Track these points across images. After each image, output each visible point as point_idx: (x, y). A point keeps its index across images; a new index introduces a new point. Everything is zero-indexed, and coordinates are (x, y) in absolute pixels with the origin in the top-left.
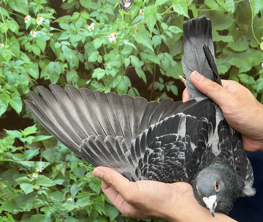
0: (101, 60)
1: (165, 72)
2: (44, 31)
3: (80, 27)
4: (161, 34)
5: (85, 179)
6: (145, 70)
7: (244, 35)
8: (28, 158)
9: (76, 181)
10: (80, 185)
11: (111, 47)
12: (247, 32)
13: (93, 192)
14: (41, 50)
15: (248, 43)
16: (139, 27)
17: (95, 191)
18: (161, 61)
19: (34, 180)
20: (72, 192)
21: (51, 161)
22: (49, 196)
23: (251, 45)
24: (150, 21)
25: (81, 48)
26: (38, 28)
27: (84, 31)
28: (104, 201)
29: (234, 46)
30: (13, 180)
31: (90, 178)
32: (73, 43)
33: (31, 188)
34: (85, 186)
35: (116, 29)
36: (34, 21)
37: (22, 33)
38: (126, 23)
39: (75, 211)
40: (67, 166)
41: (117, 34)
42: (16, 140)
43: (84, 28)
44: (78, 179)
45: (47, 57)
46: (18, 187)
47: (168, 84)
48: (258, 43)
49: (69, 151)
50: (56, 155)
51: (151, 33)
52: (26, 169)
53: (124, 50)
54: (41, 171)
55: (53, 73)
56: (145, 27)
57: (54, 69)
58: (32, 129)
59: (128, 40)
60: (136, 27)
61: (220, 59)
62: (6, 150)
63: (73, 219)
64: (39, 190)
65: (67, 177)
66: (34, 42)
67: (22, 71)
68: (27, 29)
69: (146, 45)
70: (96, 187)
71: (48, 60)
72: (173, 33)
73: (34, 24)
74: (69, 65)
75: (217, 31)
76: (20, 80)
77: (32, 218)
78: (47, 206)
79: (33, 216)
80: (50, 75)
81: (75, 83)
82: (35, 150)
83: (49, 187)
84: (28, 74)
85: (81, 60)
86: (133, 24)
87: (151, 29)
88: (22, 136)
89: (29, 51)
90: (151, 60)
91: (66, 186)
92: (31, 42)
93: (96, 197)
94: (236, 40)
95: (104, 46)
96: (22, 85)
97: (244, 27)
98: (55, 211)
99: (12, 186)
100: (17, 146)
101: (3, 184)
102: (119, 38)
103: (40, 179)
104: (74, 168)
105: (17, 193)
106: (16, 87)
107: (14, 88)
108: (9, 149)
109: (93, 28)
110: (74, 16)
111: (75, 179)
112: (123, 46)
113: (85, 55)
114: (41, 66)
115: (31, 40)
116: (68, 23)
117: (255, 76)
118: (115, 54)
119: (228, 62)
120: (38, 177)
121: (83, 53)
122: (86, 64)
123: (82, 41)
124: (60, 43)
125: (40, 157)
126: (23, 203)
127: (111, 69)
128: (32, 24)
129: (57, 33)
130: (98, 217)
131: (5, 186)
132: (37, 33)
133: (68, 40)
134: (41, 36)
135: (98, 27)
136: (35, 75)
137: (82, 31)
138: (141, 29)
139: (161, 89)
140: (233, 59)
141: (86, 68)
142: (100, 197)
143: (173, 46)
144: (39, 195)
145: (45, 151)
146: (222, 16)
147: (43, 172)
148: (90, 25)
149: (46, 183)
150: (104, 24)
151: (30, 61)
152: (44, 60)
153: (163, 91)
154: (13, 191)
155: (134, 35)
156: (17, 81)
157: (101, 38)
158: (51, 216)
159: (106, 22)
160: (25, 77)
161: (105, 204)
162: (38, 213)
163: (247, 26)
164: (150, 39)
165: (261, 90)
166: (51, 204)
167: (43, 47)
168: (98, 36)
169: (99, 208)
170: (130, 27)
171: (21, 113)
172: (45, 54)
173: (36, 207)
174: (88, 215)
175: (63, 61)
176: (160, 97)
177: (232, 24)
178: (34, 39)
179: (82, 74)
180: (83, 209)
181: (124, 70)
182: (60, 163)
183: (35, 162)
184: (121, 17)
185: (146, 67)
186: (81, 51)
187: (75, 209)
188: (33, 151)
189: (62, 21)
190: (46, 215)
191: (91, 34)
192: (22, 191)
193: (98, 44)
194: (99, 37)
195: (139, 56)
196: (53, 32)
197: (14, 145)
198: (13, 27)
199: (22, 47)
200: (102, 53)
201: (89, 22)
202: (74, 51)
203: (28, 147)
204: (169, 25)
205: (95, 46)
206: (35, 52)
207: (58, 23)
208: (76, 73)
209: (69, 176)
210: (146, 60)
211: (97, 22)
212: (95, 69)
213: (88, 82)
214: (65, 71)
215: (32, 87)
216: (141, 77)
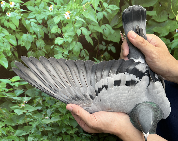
0: (60, 32)
1: (107, 38)
2: (16, 12)
3: (43, 8)
4: (103, 11)
5: (55, 106)
6: (92, 37)
7: (165, 10)
9: (49, 107)
10: (52, 109)
11: (66, 22)
12: (167, 8)
13: (61, 113)
14: (16, 26)
15: (167, 16)
17: (63, 112)
18: (103, 30)
19: (23, 107)
20: (47, 114)
21: (32, 96)
22: (34, 116)
23: (169, 17)
24: (95, 2)
25: (44, 24)
26: (12, 10)
27: (46, 11)
28: (68, 117)
29: (157, 18)
30: (9, 108)
32: (39, 20)
33: (21, 112)
34: (56, 110)
35: (70, 8)
36: (8, 5)
37: (0, 14)
38: (77, 4)
39: (51, 124)
40: (43, 99)
41: (70, 13)
42: (7, 85)
43: (45, 9)
44: (51, 106)
45: (21, 31)
46: (13, 112)
47: (108, 45)
48: (174, 16)
50: (35, 93)
51: (96, 11)
52: (17, 102)
53: (76, 23)
54: (26, 102)
55: (26, 42)
56: (91, 7)
57: (27, 39)
58: (17, 78)
59: (79, 16)
60: (85, 7)
62: (2, 91)
63: (50, 128)
64: (26, 113)
66: (10, 20)
67: (5, 41)
68: (3, 11)
69: (92, 20)
70: (63, 110)
71: (22, 33)
72: (112, 10)
73: (8, 7)
74: (37, 36)
75: (145, 7)
76: (4, 47)
77: (24, 127)
78: (33, 121)
80: (24, 43)
81: (43, 48)
82: (21, 90)
83: (33, 111)
84: (9, 42)
85: (45, 32)
86: (82, 4)
87: (96, 7)
88: (11, 82)
89: (8, 27)
90: (96, 30)
91: (43, 110)
93: (63, 115)
94: (158, 14)
95: (61, 21)
96: (6, 50)
97: (165, 4)
98: (38, 124)
99: (9, 111)
100: (9, 88)
101: (3, 110)
102: (72, 15)
104: (47, 100)
105: (13, 115)
106: (2, 52)
108: (3, 90)
109: (53, 9)
110: (37, 1)
111: (49, 106)
112: (75, 21)
113: (48, 28)
114: (17, 37)
115: (8, 19)
116: (33, 6)
117: (171, 38)
118: (70, 27)
119: (152, 30)
120: (25, 106)
121: (47, 27)
122: (49, 34)
123: (45, 18)
124: (29, 20)
125: (25, 95)
126: (17, 120)
127: (68, 37)
128: (6, 7)
129: (26, 13)
130: (66, 126)
131: (5, 111)
132: (11, 14)
133: (35, 18)
134: (14, 16)
135: (56, 8)
136: (14, 43)
137: (44, 11)
138: (88, 8)
139: (104, 49)
140: (156, 27)
141: (49, 38)
142: (66, 116)
143: (112, 20)
144: (27, 116)
145: (27, 91)
147: (28, 102)
148: (50, 7)
149: (31, 109)
150: (60, 6)
151: (9, 34)
152: (18, 33)
153: (105, 51)
154: (10, 114)
155: (83, 13)
156: (2, 47)
157: (59, 16)
158: (36, 127)
159: (62, 4)
160: (7, 45)
161: (69, 119)
162: (28, 125)
163: (167, 3)
164: (95, 15)
165: (174, 48)
166: (35, 120)
167: (17, 24)
168: (56, 15)
169: (66, 122)
170: (80, 7)
171: (8, 68)
172: (19, 29)
173: (26, 122)
174: (59, 125)
175: (32, 33)
176: (103, 55)
177: (156, 2)
178: (9, 18)
179: (47, 41)
180: (56, 122)
181: (77, 37)
182: (38, 97)
183: (22, 97)
185: (93, 35)
186: (45, 26)
187: (51, 122)
188: (19, 91)
189: (28, 5)
190: (33, 126)
191: (51, 13)
192: (15, 114)
193: (57, 20)
195: (87, 28)
196: (23, 12)
197: (6, 88)
199: (2, 24)
200: (60, 27)
201: (49, 5)
202: (40, 26)
203: (16, 89)
204: (109, 4)
205: (55, 22)
206: (12, 28)
207: (26, 6)
208: (43, 41)
209: (45, 105)
210: (93, 30)
211: (55, 4)
212: (56, 37)
213: (52, 47)
214: (35, 40)
215: (13, 51)
216: (90, 42)
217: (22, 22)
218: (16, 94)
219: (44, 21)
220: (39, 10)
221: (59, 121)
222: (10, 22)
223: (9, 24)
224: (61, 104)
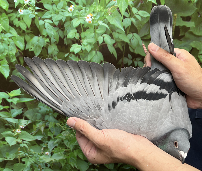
0: (78, 37)
1: (134, 50)
2: (30, 10)
3: (61, 8)
4: (131, 17)
5: (60, 136)
6: (116, 47)
8: (13, 116)
9: (53, 138)
10: (56, 141)
11: (87, 26)
13: (67, 148)
14: (27, 26)
16: (112, 10)
17: (69, 147)
18: (130, 40)
19: (17, 135)
20: (49, 147)
21: (32, 120)
22: (30, 149)
24: (122, 6)
25: (61, 26)
26: (25, 7)
27: (64, 12)
28: (76, 156)
29: (195, 31)
31: (65, 136)
32: (55, 21)
33: (14, 141)
34: (60, 143)
35: (92, 11)
36: (22, 1)
37: (11, 11)
38: (101, 6)
39: (51, 163)
40: (45, 125)
41: (93, 16)
42: (3, 100)
43: (64, 9)
44: (54, 136)
45: (32, 32)
46: (4, 140)
47: (135, 60)
49: (48, 113)
50: (37, 115)
51: (123, 16)
53: (98, 29)
54: (23, 128)
55: (36, 46)
56: (117, 11)
57: (38, 42)
58: (17, 92)
59: (102, 21)
60: (110, 10)
61: (183, 41)
63: (49, 169)
64: (21, 144)
65: (46, 134)
66: (21, 19)
67: (10, 42)
68: (15, 7)
69: (118, 26)
70: (69, 144)
71: (32, 34)
72: (141, 17)
73: (22, 3)
74: (50, 40)
75: (181, 17)
77: (14, 166)
78: (28, 157)
79: (15, 164)
80: (34, 47)
81: (55, 55)
82: (19, 109)
83: (29, 142)
84: (16, 45)
85: (61, 36)
86: (107, 7)
87: (123, 12)
88: (8, 97)
89: (17, 26)
90: (121, 39)
91: (44, 141)
92: (19, 19)
93: (70, 152)
94: (197, 26)
95: (81, 25)
96: (10, 54)
98: (34, 162)
100: (4, 106)
102: (95, 19)
103: (22, 134)
104: (51, 127)
105: (3, 145)
106: (5, 56)
107: (3, 57)
109: (73, 10)
111: (52, 136)
112: (97, 26)
113: (64, 32)
114: (26, 39)
115: (19, 17)
116: (51, 4)
118: (91, 33)
119: (189, 44)
120: (20, 133)
121: (63, 30)
122: (65, 39)
123: (63, 20)
124: (43, 21)
125: (23, 116)
126: (7, 153)
127: (87, 45)
128: (20, 3)
129: (41, 12)
130: (71, 169)
132: (24, 11)
133: (50, 19)
134: (27, 14)
135: (77, 9)
136: (21, 46)
137: (63, 11)
138: (114, 12)
139: (129, 64)
140: (194, 42)
141: (65, 44)
142: (73, 152)
143: (141, 28)
144: (21, 148)
145: (27, 111)
146: (186, 4)
147: (25, 128)
148: (70, 7)
149: (28, 138)
150: (82, 7)
151: (17, 35)
152: (29, 34)
155: (107, 17)
156: (6, 51)
157: (79, 18)
158: (30, 166)
159: (84, 5)
160: (12, 48)
161: (77, 159)
162: (20, 162)
164: (122, 21)
166: (31, 156)
167: (29, 23)
168: (76, 17)
169: (72, 162)
170: (104, 10)
171: (8, 77)
172: (30, 29)
173: (18, 157)
174: (62, 167)
175: (45, 36)
177: (194, 12)
178: (21, 16)
179: (62, 48)
180: (58, 162)
181: (98, 46)
182: (40, 122)
183: (18, 120)
184: (97, 2)
185: (117, 45)
186: (61, 29)
187: (51, 161)
188: (17, 110)
189: (45, 2)
190: (26, 165)
191: (71, 15)
192: (7, 143)
193: (76, 23)
194: (78, 17)
195: (111, 35)
196: (38, 11)
197: (1, 104)
198: (4, 5)
199: (11, 22)
200: (79, 31)
201: (69, 4)
202: (55, 28)
203: (13, 107)
204: (138, 9)
205: (74, 25)
206: (22, 27)
207: (42, 4)
208: (56, 47)
209: (47, 133)
210: (117, 38)
211: (76, 5)
212: (73, 44)
213: (66, 55)
214: (47, 45)
215: (18, 56)
216: (112, 53)
217: (34, 22)
218: (12, 114)
219: (60, 23)
220: (57, 10)
221: (62, 159)
222: (21, 21)
223: (19, 23)
224: (68, 135)
